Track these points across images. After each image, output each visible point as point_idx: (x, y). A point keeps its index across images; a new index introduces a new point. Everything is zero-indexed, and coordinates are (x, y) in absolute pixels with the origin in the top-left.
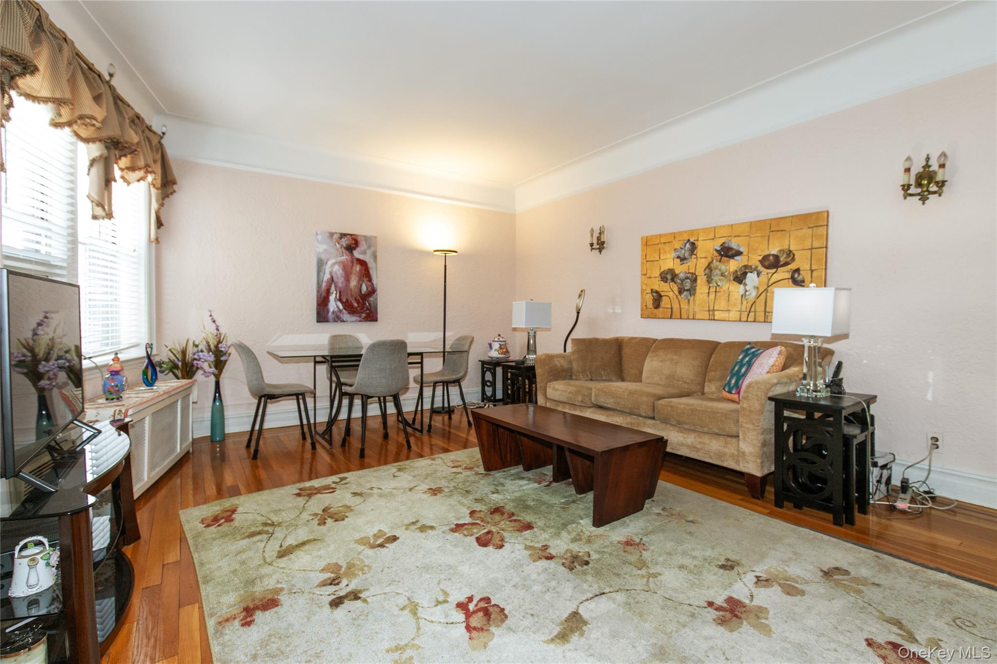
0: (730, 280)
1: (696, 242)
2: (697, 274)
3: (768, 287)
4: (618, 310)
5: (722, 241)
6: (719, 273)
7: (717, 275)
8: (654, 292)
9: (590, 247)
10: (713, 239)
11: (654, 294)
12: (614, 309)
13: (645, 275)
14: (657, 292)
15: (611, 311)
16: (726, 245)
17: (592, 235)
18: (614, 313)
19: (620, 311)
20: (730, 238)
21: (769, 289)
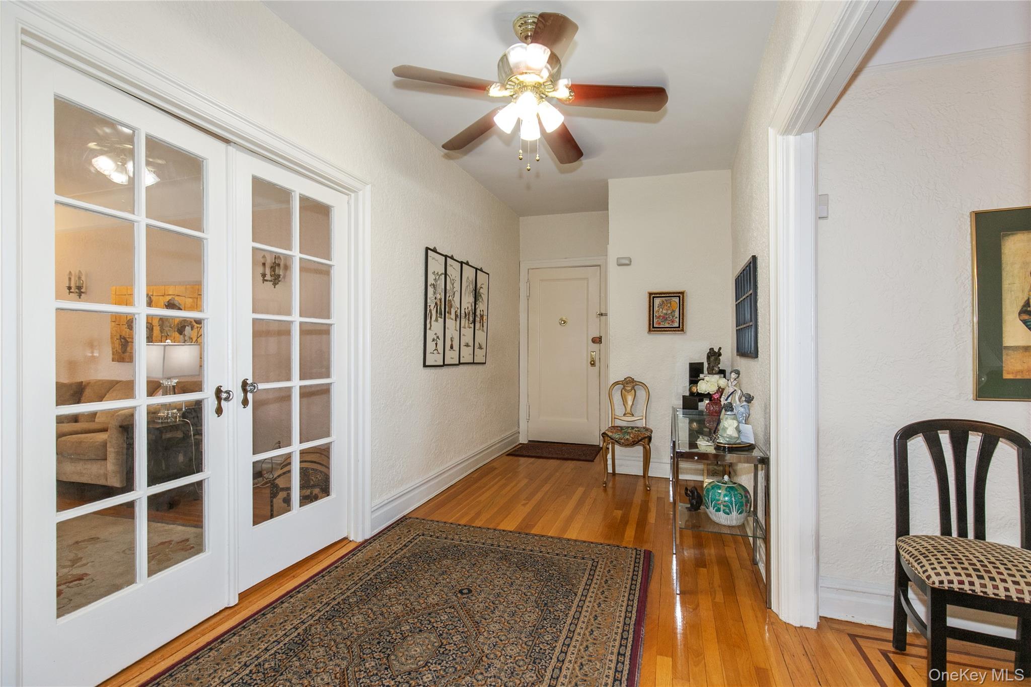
0: (175, 331)
1: (152, 297)
2: (153, 324)
3: (198, 338)
4: (96, 354)
5: (170, 297)
6: (168, 325)
7: (167, 326)
8: (122, 339)
9: (68, 291)
10: (163, 296)
11: (122, 340)
12: (92, 352)
13: (114, 322)
14: (124, 338)
15: (90, 355)
16: (172, 302)
17: (70, 279)
18: (93, 357)
19: (98, 355)
20: (174, 297)
21: (198, 339)
